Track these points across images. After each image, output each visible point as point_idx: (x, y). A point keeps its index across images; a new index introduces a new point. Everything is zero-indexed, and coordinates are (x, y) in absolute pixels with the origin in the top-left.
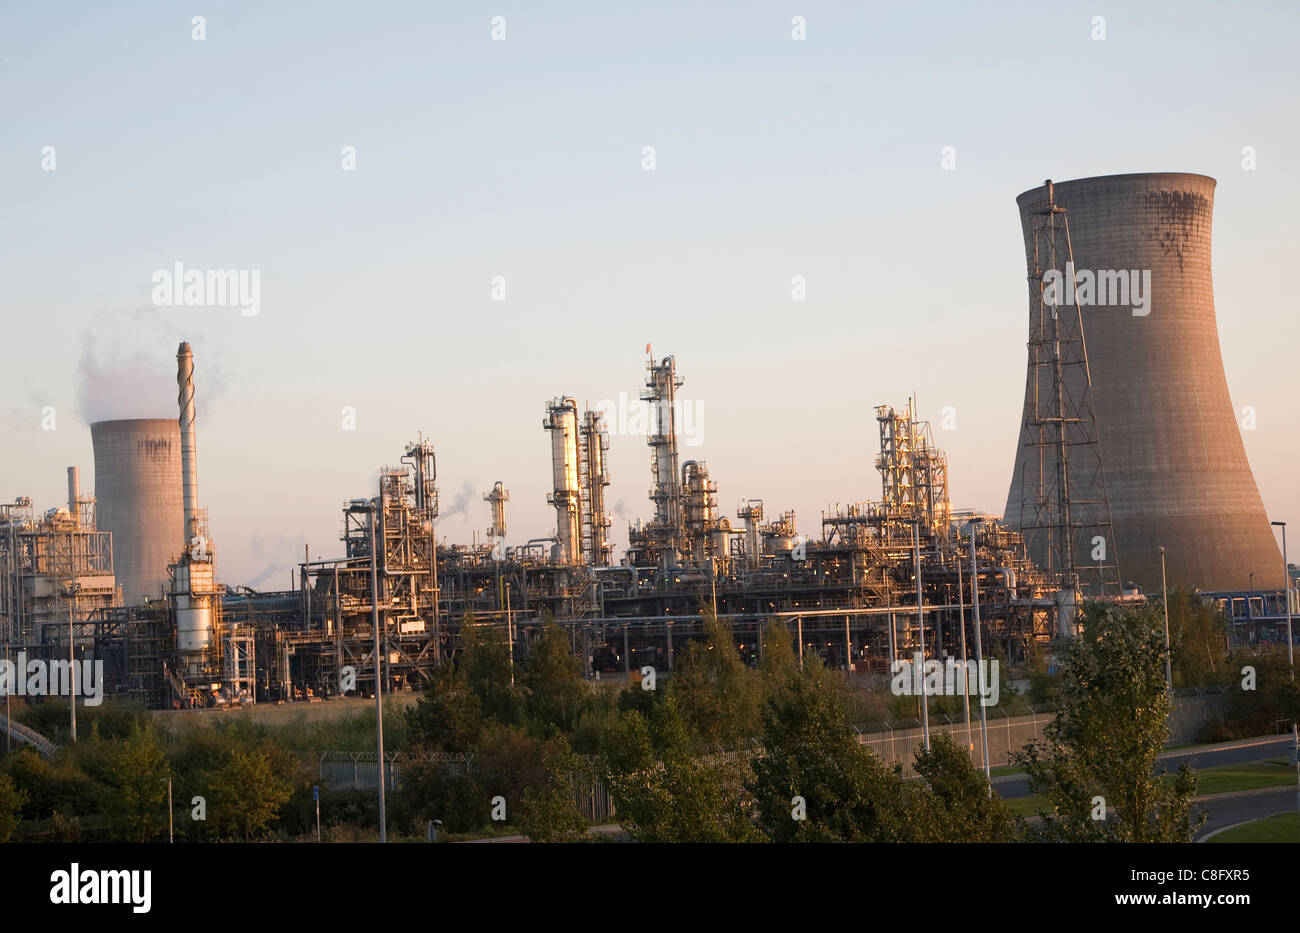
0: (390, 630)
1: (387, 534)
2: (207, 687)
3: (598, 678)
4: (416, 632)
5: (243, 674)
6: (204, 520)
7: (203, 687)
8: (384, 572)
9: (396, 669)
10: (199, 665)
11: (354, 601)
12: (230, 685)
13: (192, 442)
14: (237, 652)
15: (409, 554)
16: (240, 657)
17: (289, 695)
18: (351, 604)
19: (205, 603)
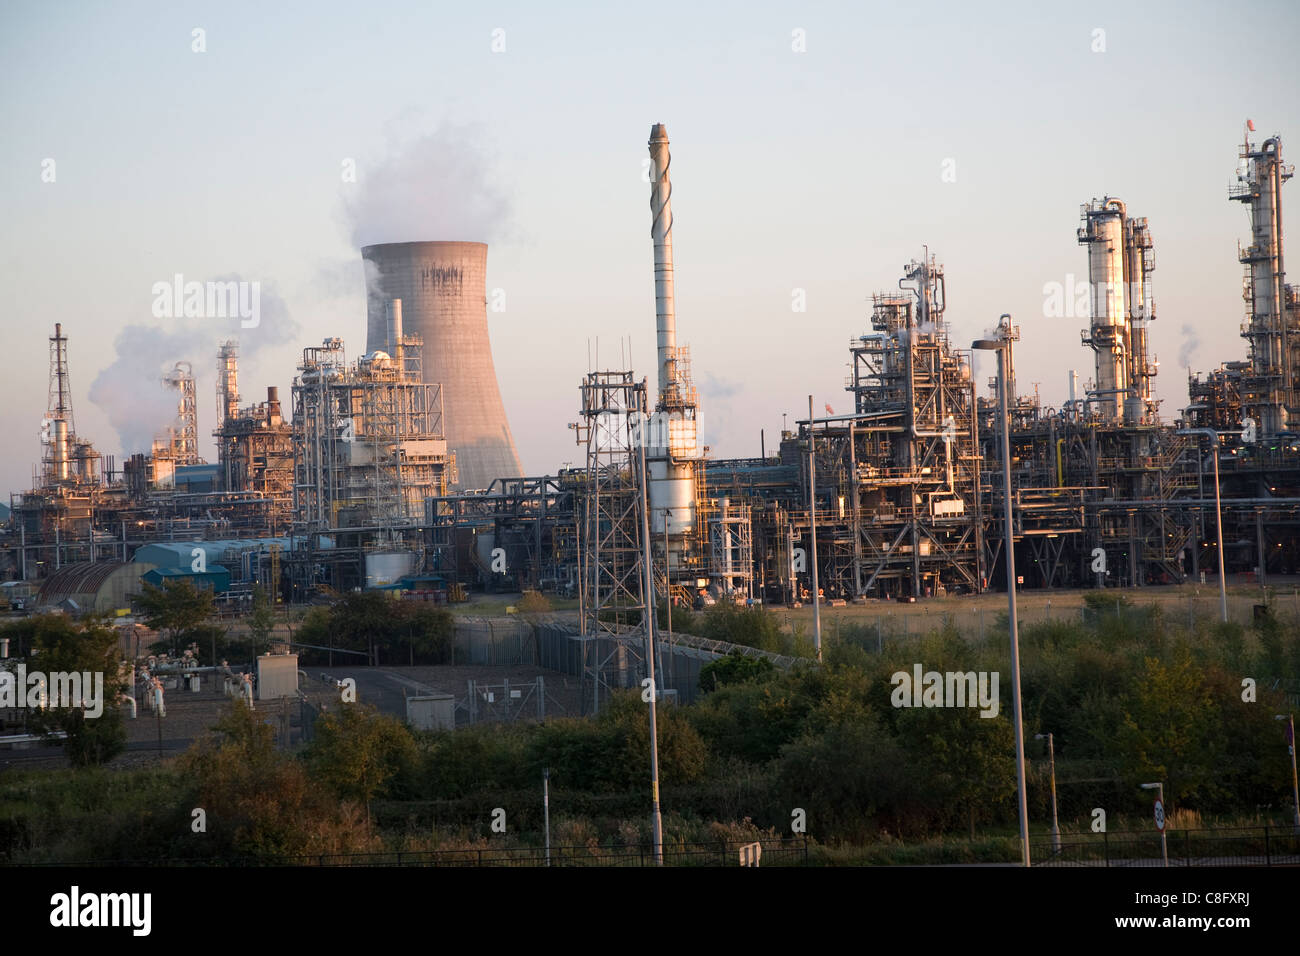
0: (920, 510)
1: (916, 381)
2: (692, 583)
3: (1203, 581)
4: (953, 514)
5: (736, 567)
6: (685, 361)
7: (687, 583)
8: (912, 433)
9: (927, 564)
10: (681, 554)
11: (872, 472)
12: (722, 581)
13: (668, 258)
14: (729, 536)
15: (943, 408)
16: (733, 544)
17: (794, 595)
18: (869, 475)
19: (686, 472)
